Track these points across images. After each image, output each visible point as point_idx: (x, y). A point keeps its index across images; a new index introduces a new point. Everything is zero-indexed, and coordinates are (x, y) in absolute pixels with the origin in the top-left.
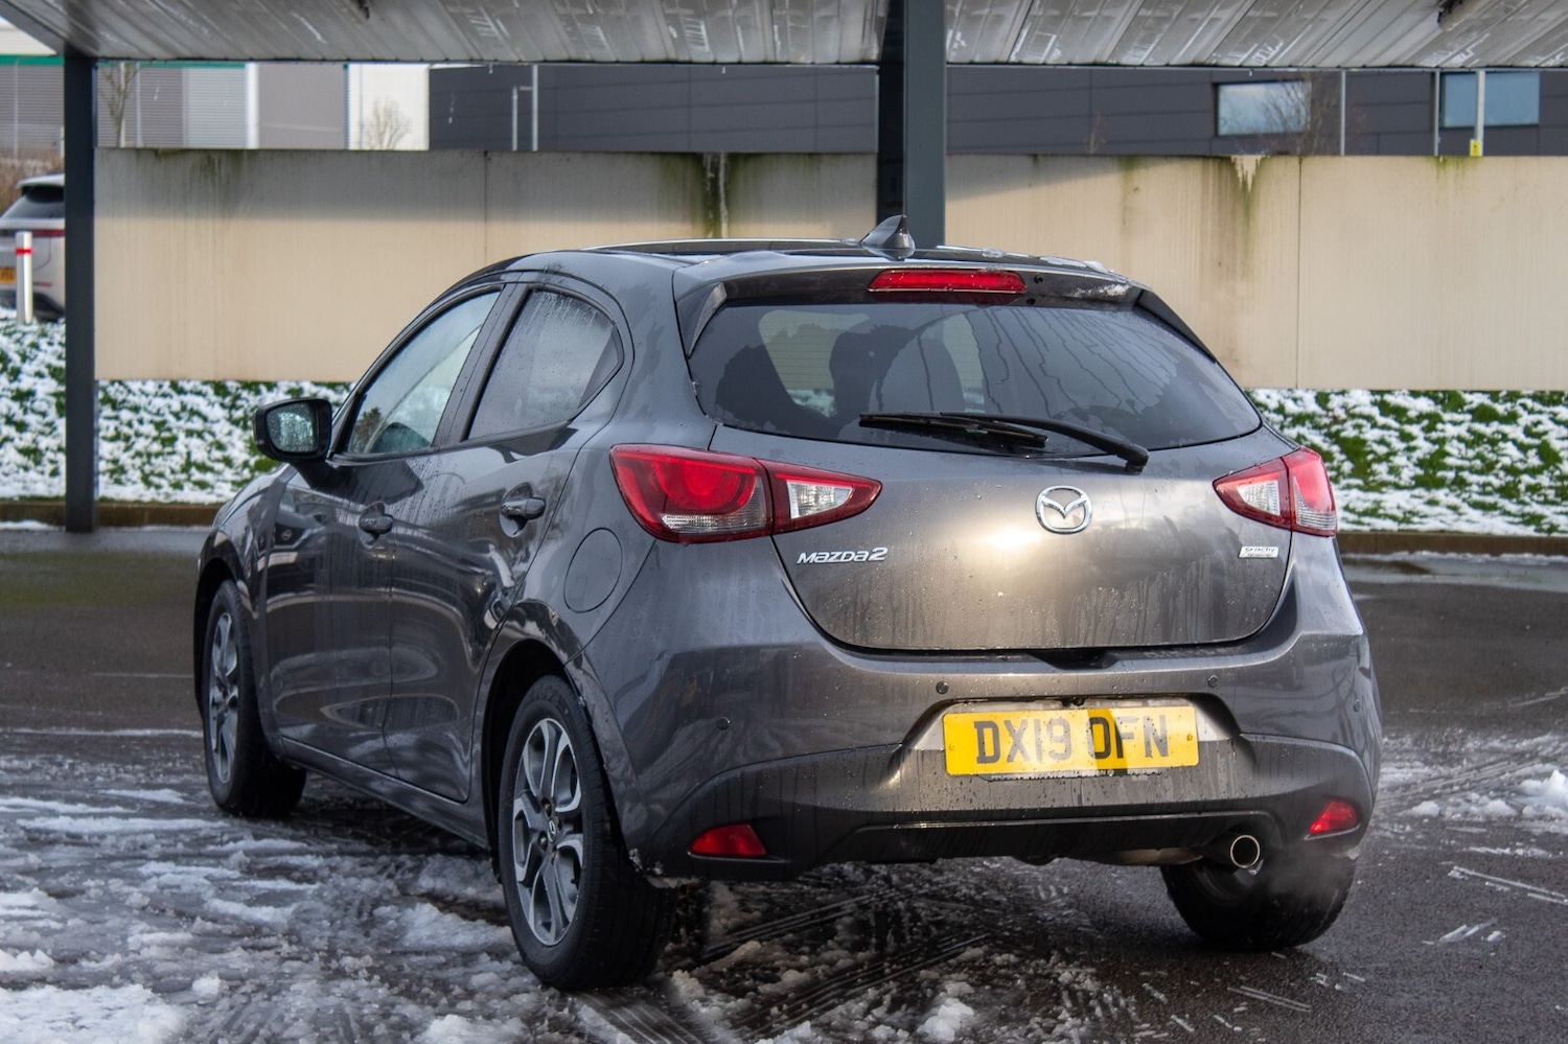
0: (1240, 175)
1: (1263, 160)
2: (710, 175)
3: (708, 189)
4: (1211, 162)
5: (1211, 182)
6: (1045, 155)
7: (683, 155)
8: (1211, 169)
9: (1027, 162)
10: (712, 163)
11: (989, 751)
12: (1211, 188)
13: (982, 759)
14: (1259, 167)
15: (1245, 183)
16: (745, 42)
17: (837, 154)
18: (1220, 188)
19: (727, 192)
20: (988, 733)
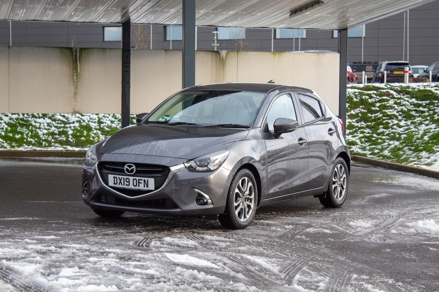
0: (222, 56)
1: (228, 52)
2: (74, 54)
3: (74, 58)
4: (214, 53)
5: (214, 58)
7: (67, 48)
8: (214, 55)
9: (165, 51)
10: (75, 50)
12: (214, 60)
14: (227, 54)
15: (223, 58)
17: (111, 49)
18: (216, 60)
19: (79, 59)
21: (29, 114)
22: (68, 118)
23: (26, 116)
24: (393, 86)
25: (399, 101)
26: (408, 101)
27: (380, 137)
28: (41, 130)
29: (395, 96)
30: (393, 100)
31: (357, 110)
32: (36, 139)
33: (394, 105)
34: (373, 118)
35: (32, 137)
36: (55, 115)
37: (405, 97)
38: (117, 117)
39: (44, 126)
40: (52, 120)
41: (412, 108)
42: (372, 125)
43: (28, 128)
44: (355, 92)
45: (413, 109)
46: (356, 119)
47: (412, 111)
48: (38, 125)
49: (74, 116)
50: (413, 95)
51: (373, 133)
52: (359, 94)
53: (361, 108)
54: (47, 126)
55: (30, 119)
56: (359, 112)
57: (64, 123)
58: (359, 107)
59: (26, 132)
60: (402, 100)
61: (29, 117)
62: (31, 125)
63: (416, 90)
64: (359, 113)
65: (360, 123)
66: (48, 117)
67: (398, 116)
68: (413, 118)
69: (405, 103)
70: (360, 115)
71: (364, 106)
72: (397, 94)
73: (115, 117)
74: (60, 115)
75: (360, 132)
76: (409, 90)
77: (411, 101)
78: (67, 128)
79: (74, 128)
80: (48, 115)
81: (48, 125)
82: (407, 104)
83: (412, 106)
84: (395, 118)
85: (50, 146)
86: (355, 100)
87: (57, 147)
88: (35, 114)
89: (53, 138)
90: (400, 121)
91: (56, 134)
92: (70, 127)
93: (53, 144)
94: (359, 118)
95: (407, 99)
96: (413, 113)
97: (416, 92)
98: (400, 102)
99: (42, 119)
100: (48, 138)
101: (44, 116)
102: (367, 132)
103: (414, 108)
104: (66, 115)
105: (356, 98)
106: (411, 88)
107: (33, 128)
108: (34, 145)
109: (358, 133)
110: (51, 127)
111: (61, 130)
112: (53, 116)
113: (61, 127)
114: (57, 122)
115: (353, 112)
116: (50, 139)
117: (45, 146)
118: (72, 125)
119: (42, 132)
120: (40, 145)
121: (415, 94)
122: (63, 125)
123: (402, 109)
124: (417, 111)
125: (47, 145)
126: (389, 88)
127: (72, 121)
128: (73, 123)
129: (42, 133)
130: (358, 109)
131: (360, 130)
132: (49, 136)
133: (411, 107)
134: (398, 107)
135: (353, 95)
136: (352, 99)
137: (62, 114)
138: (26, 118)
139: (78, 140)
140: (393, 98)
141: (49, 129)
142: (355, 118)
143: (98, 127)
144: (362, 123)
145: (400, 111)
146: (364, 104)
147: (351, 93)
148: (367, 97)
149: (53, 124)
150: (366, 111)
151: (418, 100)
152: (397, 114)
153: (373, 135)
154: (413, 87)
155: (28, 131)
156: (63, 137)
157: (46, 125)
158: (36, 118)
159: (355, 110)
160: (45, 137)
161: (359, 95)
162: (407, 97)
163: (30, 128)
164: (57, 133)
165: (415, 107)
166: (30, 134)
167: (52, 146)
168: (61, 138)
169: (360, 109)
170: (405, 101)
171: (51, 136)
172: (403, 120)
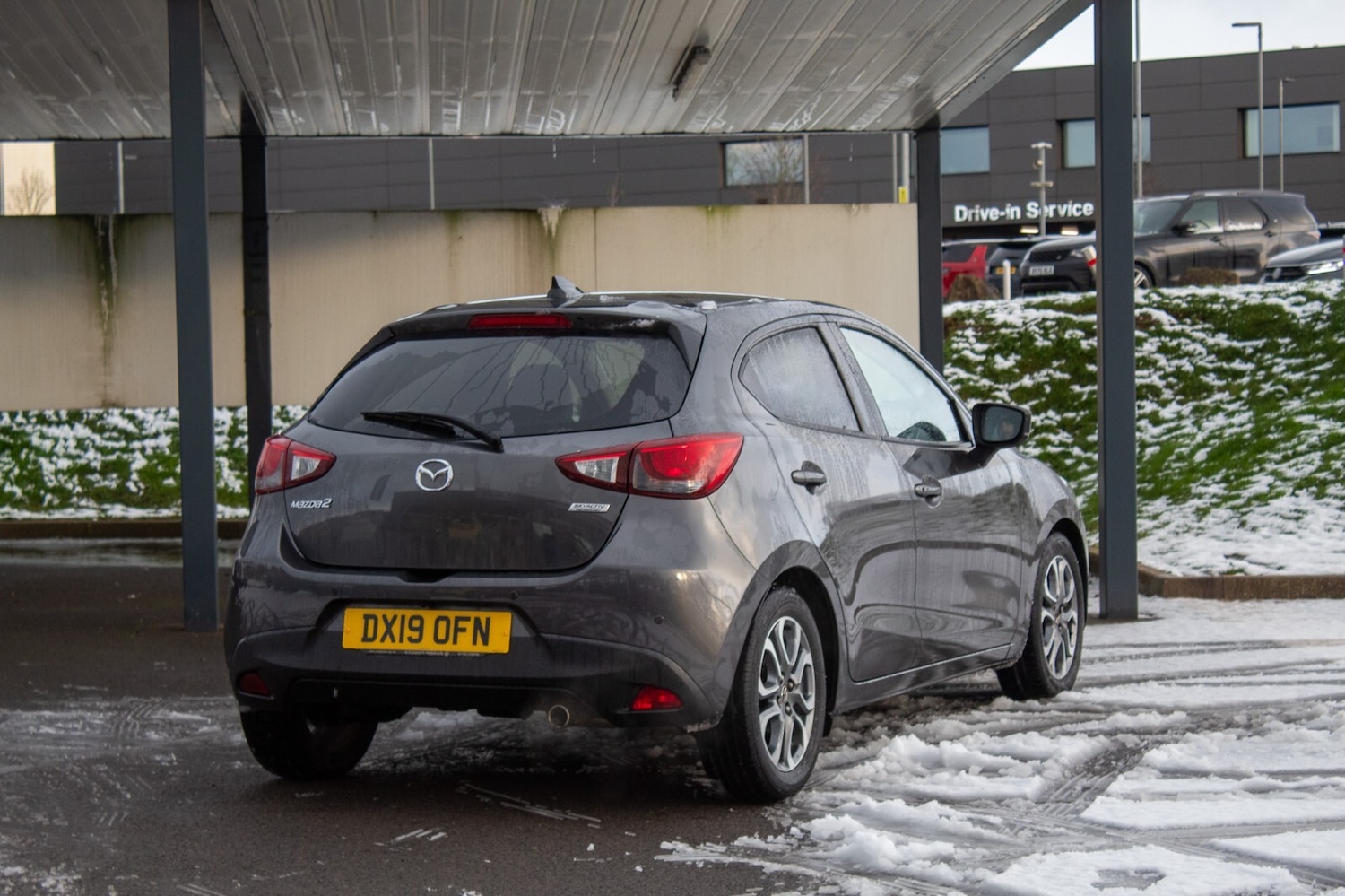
0: (545, 224)
1: (564, 211)
2: (101, 233)
3: (100, 244)
4: (521, 215)
5: (521, 231)
6: (383, 211)
7: (77, 217)
8: (521, 221)
9: (369, 217)
10: (102, 223)
11: (370, 634)
12: (522, 236)
13: (365, 639)
14: (562, 217)
15: (550, 231)
16: (116, 121)
18: (529, 236)
19: (115, 247)
20: (371, 622)
21: (31, 414)
22: (142, 422)
23: (19, 419)
24: (1168, 297)
25: (1174, 343)
26: (1202, 342)
27: (1089, 454)
28: (54, 459)
29: (1167, 328)
30: (1157, 339)
31: (1041, 376)
32: (30, 487)
33: (1157, 356)
34: (1085, 397)
35: (19, 481)
36: (105, 415)
37: (1197, 331)
38: (291, 415)
39: (66, 448)
40: (95, 430)
41: (1212, 362)
42: (1079, 418)
43: (15, 456)
44: (1044, 320)
45: (1210, 366)
46: (1034, 402)
47: (1205, 371)
48: (47, 444)
49: (161, 416)
50: (1224, 322)
51: (1073, 445)
52: (1058, 324)
53: (1055, 369)
54: (76, 448)
55: (29, 429)
56: (1048, 379)
57: (129, 437)
58: (1049, 366)
59: (7, 468)
60: (1183, 340)
61: (29, 423)
62: (28, 445)
63: (1235, 307)
64: (1046, 383)
65: (1043, 415)
66: (84, 421)
67: (1164, 390)
68: (1205, 394)
69: (1191, 348)
70: (1048, 389)
71: (1063, 362)
72: (1173, 321)
73: (285, 416)
74: (122, 415)
75: (1036, 441)
76: (1215, 306)
77: (1211, 341)
78: (133, 451)
79: (155, 452)
80: (85, 416)
81: (81, 444)
82: (1196, 353)
83: (1212, 357)
84: (1150, 397)
85: (65, 504)
86: (1040, 342)
87: (83, 507)
88: (49, 413)
89: (81, 484)
90: (1164, 404)
91: (93, 471)
92: (143, 450)
93: (75, 499)
94: (1043, 399)
95: (1201, 335)
96: (1210, 379)
97: (1233, 312)
98: (1179, 345)
99: (67, 428)
100: (66, 481)
101: (75, 417)
102: (1057, 442)
103: (1215, 365)
104: (139, 413)
105: (1045, 336)
106: (1222, 300)
107: (32, 456)
108: (17, 504)
109: (1029, 446)
110: (86, 450)
111: (113, 457)
112: (100, 417)
113: (113, 451)
114: (107, 435)
115: (1027, 381)
116: (70, 486)
117: (51, 507)
118: (149, 443)
119: (56, 465)
120: (35, 502)
121: (1230, 318)
122: (123, 444)
123: (1178, 368)
124: (1220, 373)
125: (56, 502)
126: (1154, 302)
127: (153, 430)
128: (156, 435)
129: (52, 468)
130: (1044, 372)
131: (1037, 437)
132: (71, 477)
133: (1207, 361)
134: (1168, 360)
135: (1037, 330)
136: (1032, 339)
137: (128, 411)
138: (20, 425)
139: (155, 486)
140: (1160, 332)
141: (79, 457)
142: (1031, 400)
143: (225, 447)
144: (1051, 413)
145: (1172, 374)
146: (1065, 356)
147: (1033, 323)
148: (1080, 333)
149: (93, 441)
150: (1067, 376)
151: (1234, 339)
152: (1161, 384)
153: (1070, 450)
154: (1228, 298)
155: (14, 463)
156: (112, 480)
157: (72, 443)
158: (50, 424)
159: (1036, 375)
160: (59, 481)
161: (1057, 329)
162: (1203, 330)
163: (23, 456)
164: (99, 468)
165: (1219, 360)
166: (17, 471)
167: (71, 505)
168: (106, 483)
169: (1051, 371)
170: (1194, 341)
171: (75, 479)
172: (1174, 403)
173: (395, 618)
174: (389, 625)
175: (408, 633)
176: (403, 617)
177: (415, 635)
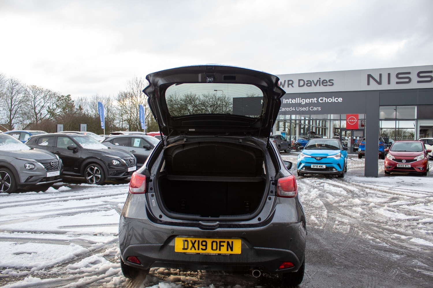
11: (186, 247)
13: (184, 249)
173: (195, 241)
174: (193, 244)
175: (201, 247)
176: (199, 241)
177: (204, 248)
